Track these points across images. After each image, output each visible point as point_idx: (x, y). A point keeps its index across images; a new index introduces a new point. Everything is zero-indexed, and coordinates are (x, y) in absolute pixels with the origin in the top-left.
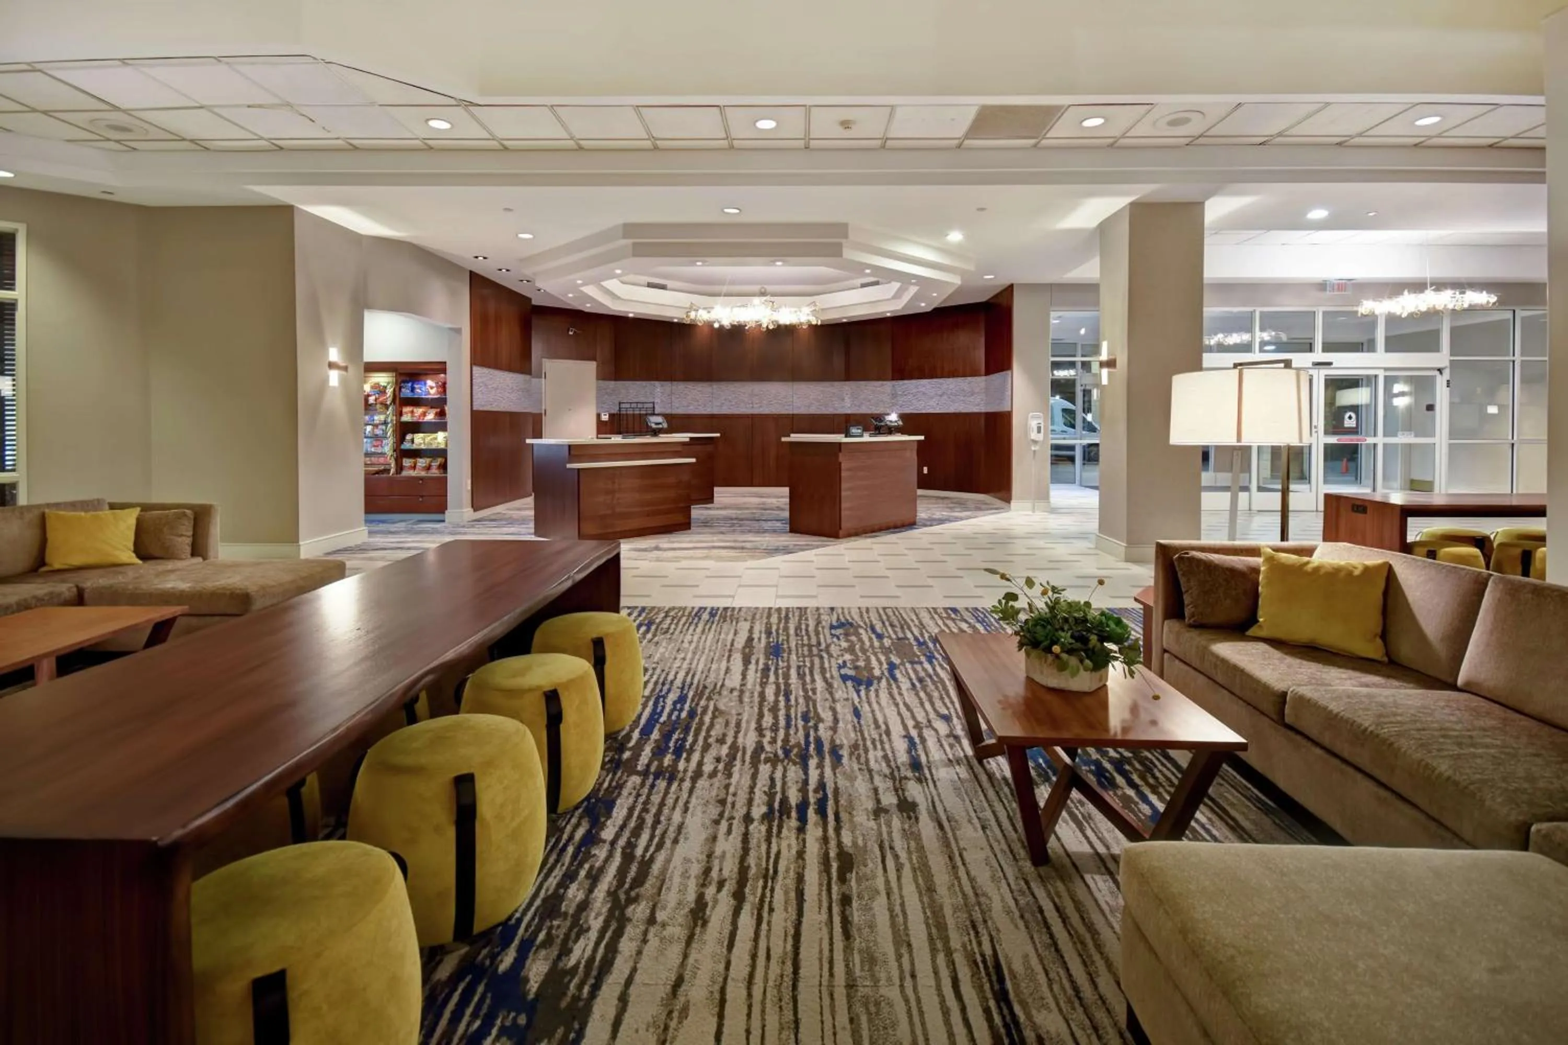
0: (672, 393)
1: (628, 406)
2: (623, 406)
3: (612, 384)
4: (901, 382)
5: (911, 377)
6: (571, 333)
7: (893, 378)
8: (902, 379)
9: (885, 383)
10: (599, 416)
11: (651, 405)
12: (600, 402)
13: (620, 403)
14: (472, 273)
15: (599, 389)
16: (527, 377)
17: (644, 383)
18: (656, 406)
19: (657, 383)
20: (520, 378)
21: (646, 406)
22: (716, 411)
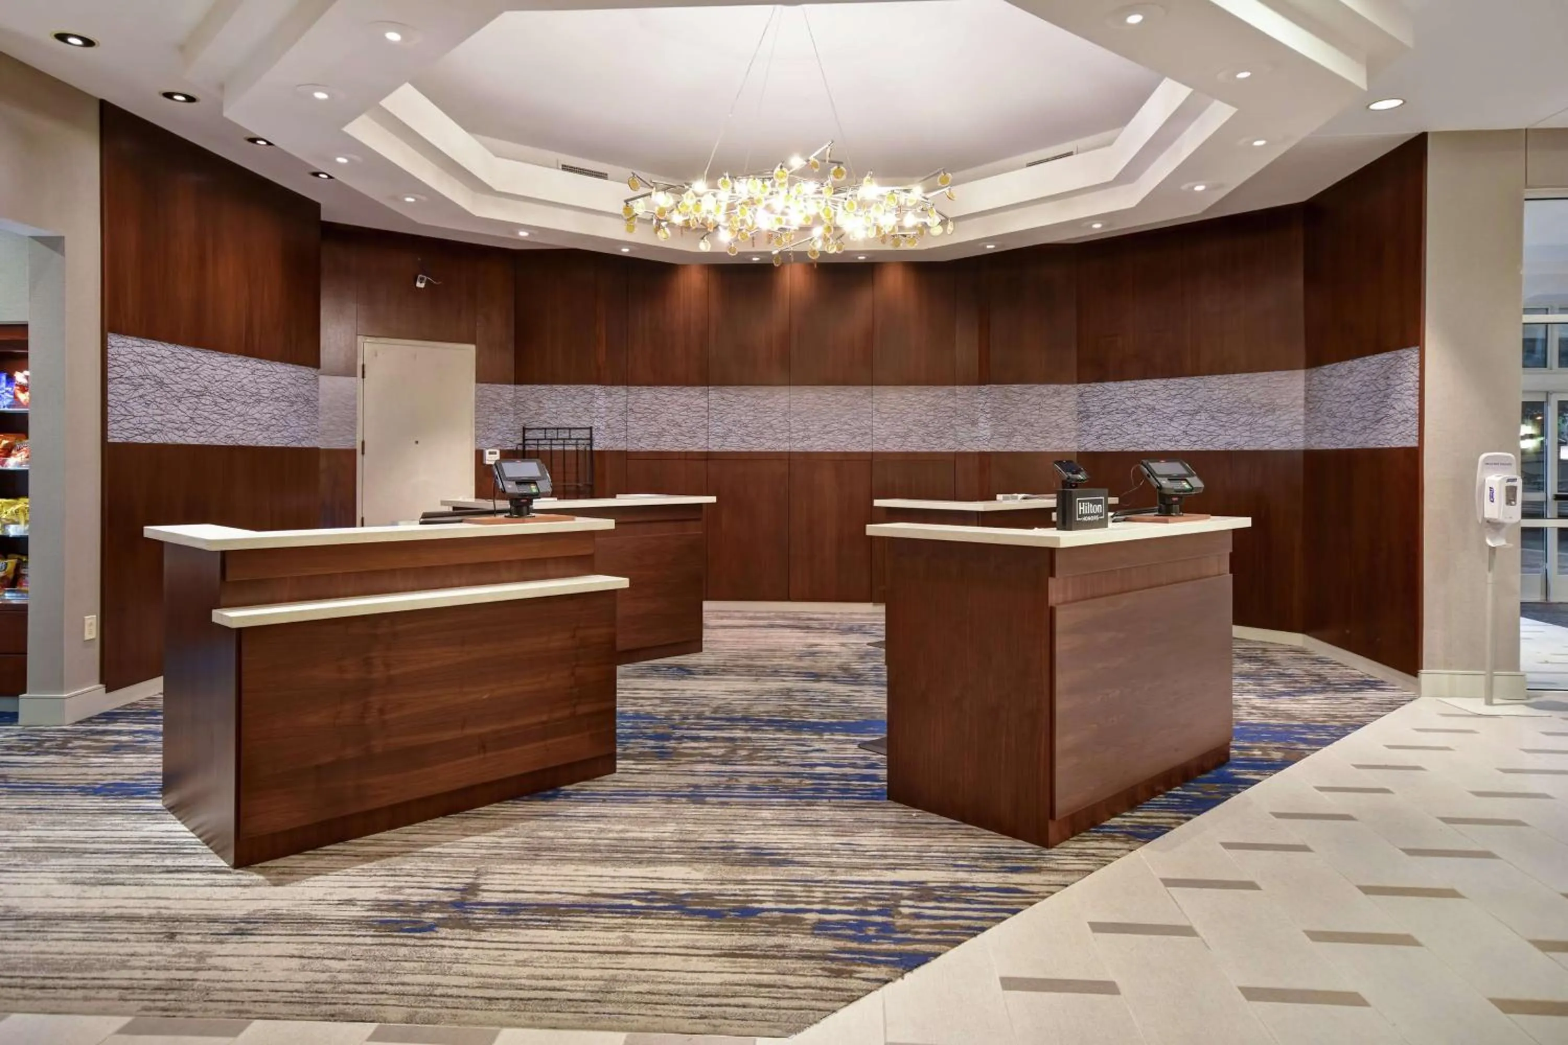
0: (628, 411)
1: (540, 435)
2: (529, 435)
3: (508, 391)
4: (1098, 387)
5: (1120, 376)
6: (421, 285)
7: (1081, 379)
8: (1101, 379)
9: (1064, 387)
10: (480, 455)
11: (586, 433)
12: (482, 427)
13: (524, 429)
14: (106, 108)
15: (481, 402)
16: (306, 372)
17: (573, 389)
18: (596, 437)
19: (597, 390)
20: (283, 373)
21: (575, 434)
22: (715, 446)
